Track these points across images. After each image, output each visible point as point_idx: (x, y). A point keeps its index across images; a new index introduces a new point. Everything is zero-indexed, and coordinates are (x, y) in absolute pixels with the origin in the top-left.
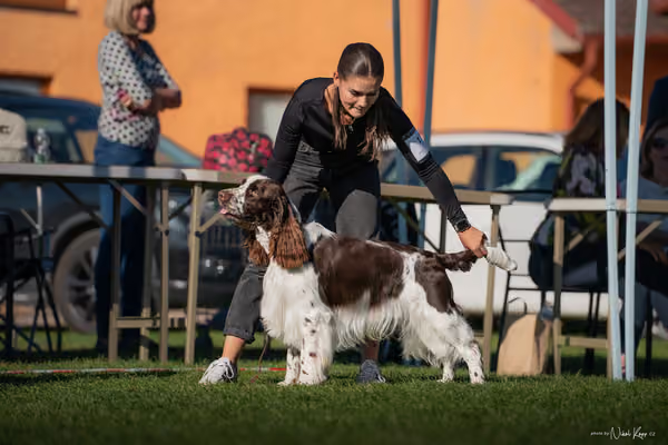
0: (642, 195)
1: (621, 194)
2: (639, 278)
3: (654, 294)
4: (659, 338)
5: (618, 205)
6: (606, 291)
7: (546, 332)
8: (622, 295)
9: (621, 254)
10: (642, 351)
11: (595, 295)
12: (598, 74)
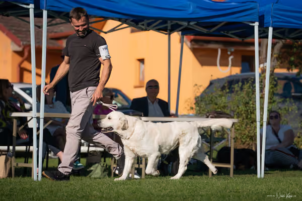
0: (45, 111)
1: (38, 111)
2: (44, 140)
3: (49, 145)
4: (51, 158)
5: (37, 115)
6: (32, 145)
7: (9, 162)
8: (38, 147)
9: (38, 133)
10: (45, 165)
11: (28, 147)
12: (29, 59)
